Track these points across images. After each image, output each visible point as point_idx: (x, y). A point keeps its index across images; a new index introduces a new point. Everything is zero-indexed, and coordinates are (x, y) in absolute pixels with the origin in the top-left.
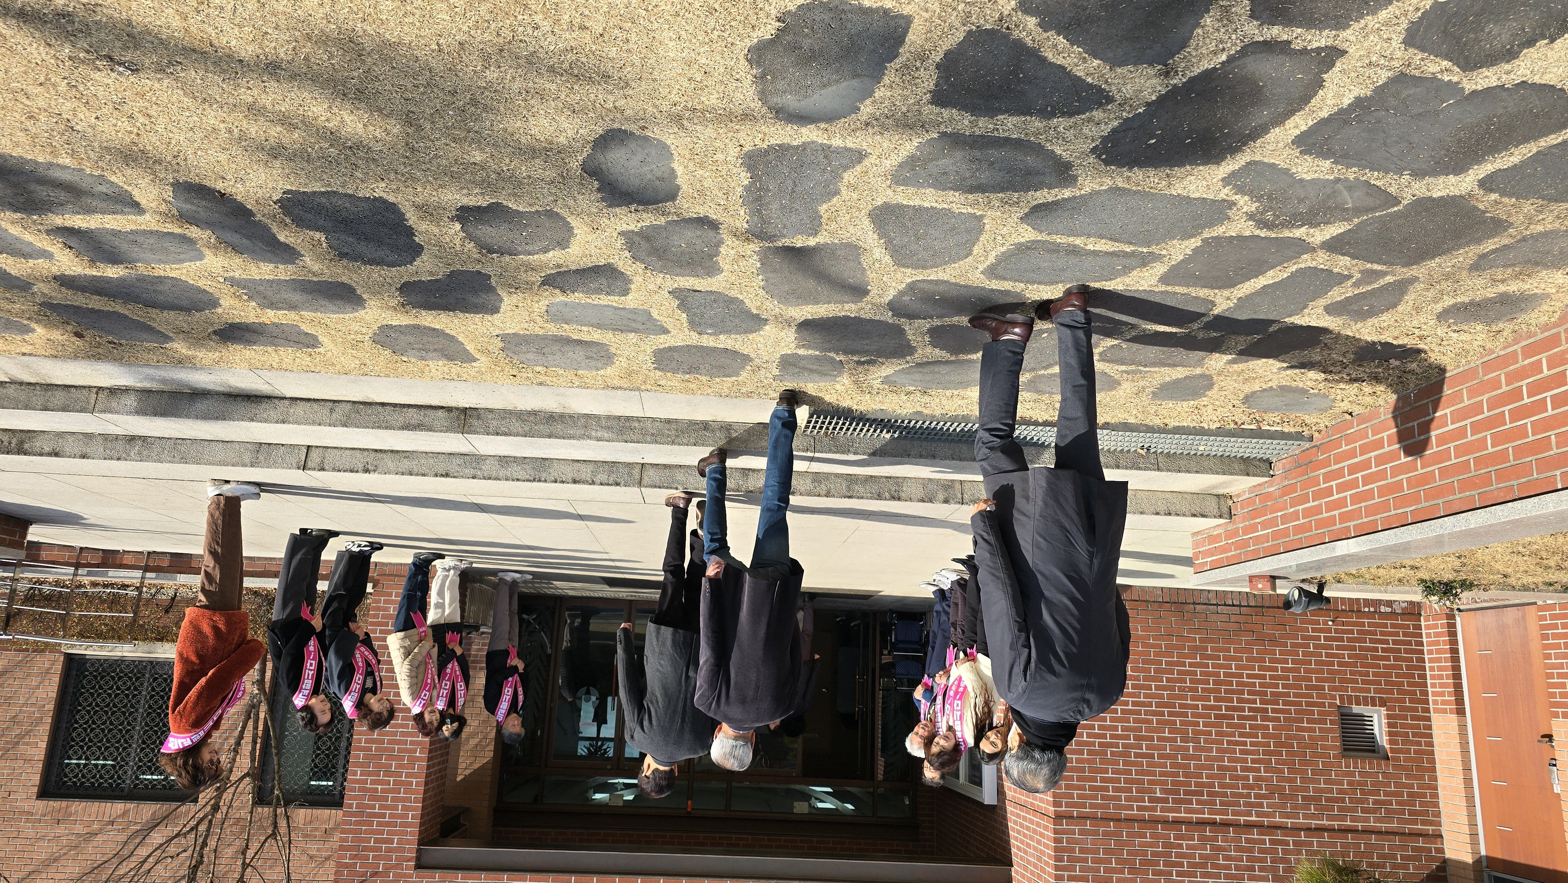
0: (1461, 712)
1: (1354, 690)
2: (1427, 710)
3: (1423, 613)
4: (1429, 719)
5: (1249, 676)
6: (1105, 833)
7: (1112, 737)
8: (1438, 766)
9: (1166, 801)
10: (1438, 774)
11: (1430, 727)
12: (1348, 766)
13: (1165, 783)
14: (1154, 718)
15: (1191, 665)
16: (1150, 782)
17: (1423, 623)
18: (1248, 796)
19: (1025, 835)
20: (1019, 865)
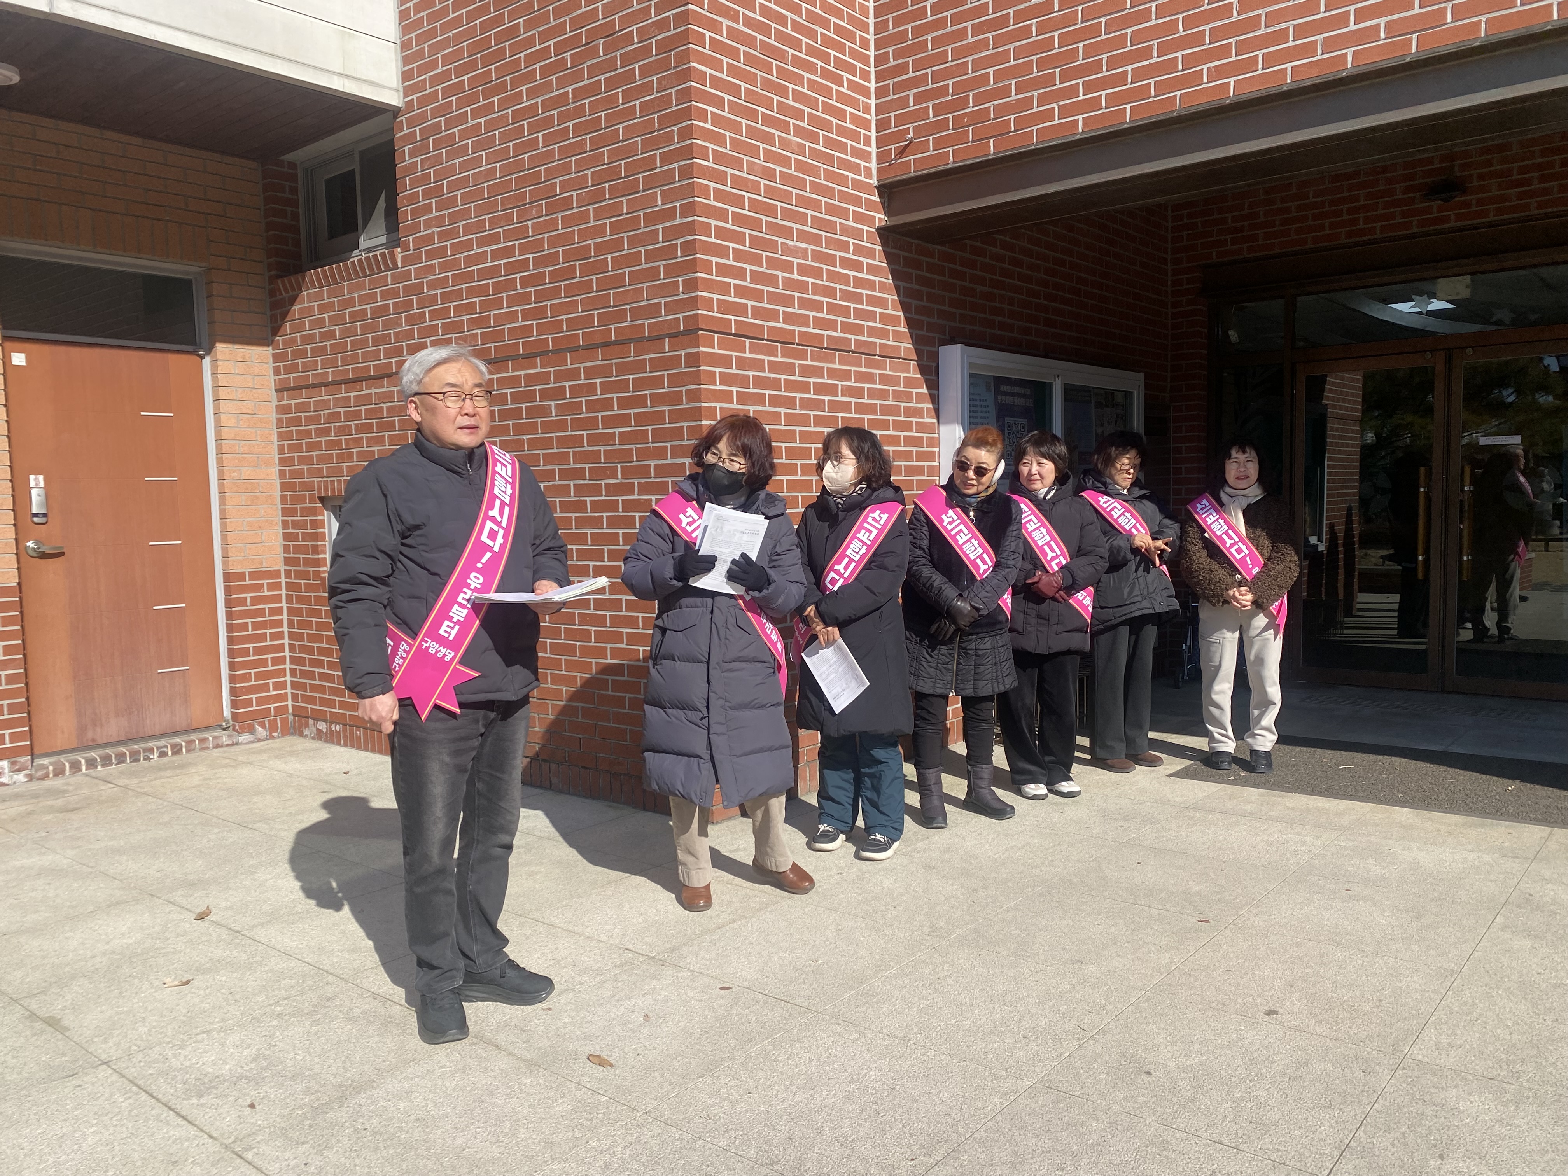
0: (228, 577)
2: (288, 574)
3: (291, 718)
4: (288, 562)
6: (620, 316)
7: (616, 507)
8: (278, 494)
10: (278, 482)
17: (290, 703)
19: (830, 292)
20: (857, 234)
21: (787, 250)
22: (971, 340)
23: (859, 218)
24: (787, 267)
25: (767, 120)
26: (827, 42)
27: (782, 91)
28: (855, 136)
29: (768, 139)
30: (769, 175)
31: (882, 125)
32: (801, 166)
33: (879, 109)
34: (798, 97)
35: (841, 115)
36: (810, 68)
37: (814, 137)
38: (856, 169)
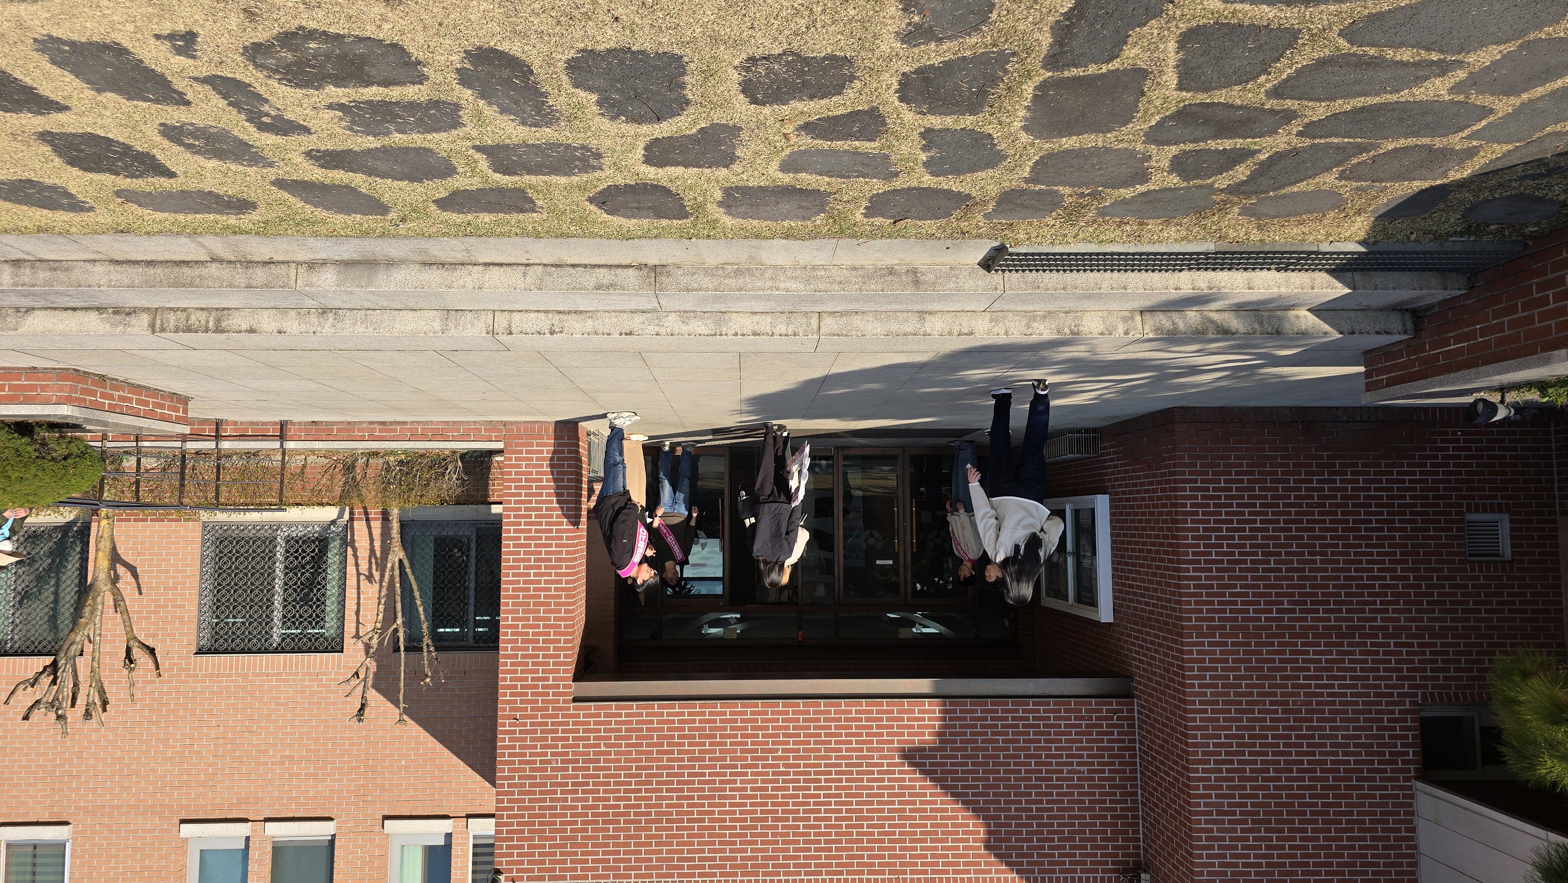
1: (1481, 497)
5: (1376, 490)
7: (1240, 554)
8: (1561, 566)
9: (1293, 611)
10: (1562, 574)
11: (1556, 529)
12: (1473, 570)
13: (1293, 594)
14: (1282, 534)
15: (1318, 481)
16: (1278, 595)
17: (1552, 429)
18: (1375, 603)
19: (1148, 649)
20: (1141, 676)
21: (1159, 667)
22: (1097, 624)
23: (1139, 683)
24: (1160, 660)
25: (1166, 726)
26: (1151, 764)
27: (1164, 740)
28: (1143, 722)
29: (1167, 718)
30: (1166, 702)
31: (1133, 726)
32: (1156, 705)
33: (1134, 734)
34: (1158, 737)
35: (1148, 732)
36: (1157, 752)
37: (1155, 720)
38: (1142, 706)
